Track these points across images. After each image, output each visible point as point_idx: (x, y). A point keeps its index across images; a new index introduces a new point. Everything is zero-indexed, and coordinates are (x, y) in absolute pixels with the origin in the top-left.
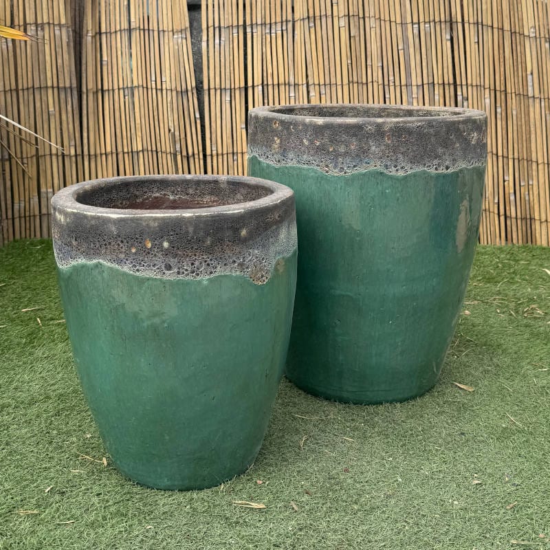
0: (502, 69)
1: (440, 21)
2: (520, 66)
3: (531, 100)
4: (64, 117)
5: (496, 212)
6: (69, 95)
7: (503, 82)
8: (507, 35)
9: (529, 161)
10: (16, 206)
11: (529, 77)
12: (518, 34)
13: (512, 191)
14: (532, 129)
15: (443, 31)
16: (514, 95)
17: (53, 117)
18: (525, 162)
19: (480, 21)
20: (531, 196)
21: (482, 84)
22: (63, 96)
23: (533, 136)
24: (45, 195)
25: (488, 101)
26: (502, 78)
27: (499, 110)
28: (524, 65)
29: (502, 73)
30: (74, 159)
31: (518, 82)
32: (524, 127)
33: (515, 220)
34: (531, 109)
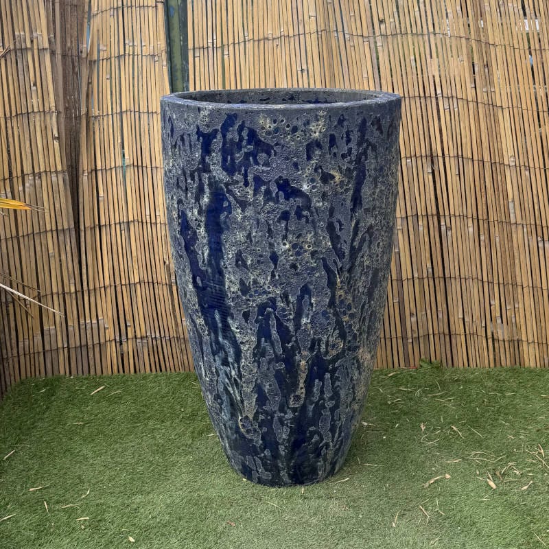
0: (484, 199)
1: (421, 156)
2: (501, 195)
3: (513, 227)
4: (63, 257)
5: (484, 335)
6: (68, 236)
7: (485, 211)
8: (487, 166)
9: (514, 285)
10: (21, 345)
11: (511, 205)
12: (498, 165)
13: (498, 314)
14: (516, 254)
15: (425, 166)
16: (496, 222)
17: (53, 258)
18: (510, 286)
19: (460, 154)
20: (517, 319)
21: (465, 213)
22: (61, 238)
23: (517, 261)
24: (48, 332)
25: (471, 230)
26: (484, 207)
27: (482, 238)
28: (505, 194)
29: (484, 202)
30: (74, 296)
31: (500, 210)
32: (507, 253)
33: (503, 343)
34: (514, 236)
